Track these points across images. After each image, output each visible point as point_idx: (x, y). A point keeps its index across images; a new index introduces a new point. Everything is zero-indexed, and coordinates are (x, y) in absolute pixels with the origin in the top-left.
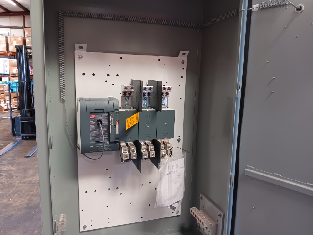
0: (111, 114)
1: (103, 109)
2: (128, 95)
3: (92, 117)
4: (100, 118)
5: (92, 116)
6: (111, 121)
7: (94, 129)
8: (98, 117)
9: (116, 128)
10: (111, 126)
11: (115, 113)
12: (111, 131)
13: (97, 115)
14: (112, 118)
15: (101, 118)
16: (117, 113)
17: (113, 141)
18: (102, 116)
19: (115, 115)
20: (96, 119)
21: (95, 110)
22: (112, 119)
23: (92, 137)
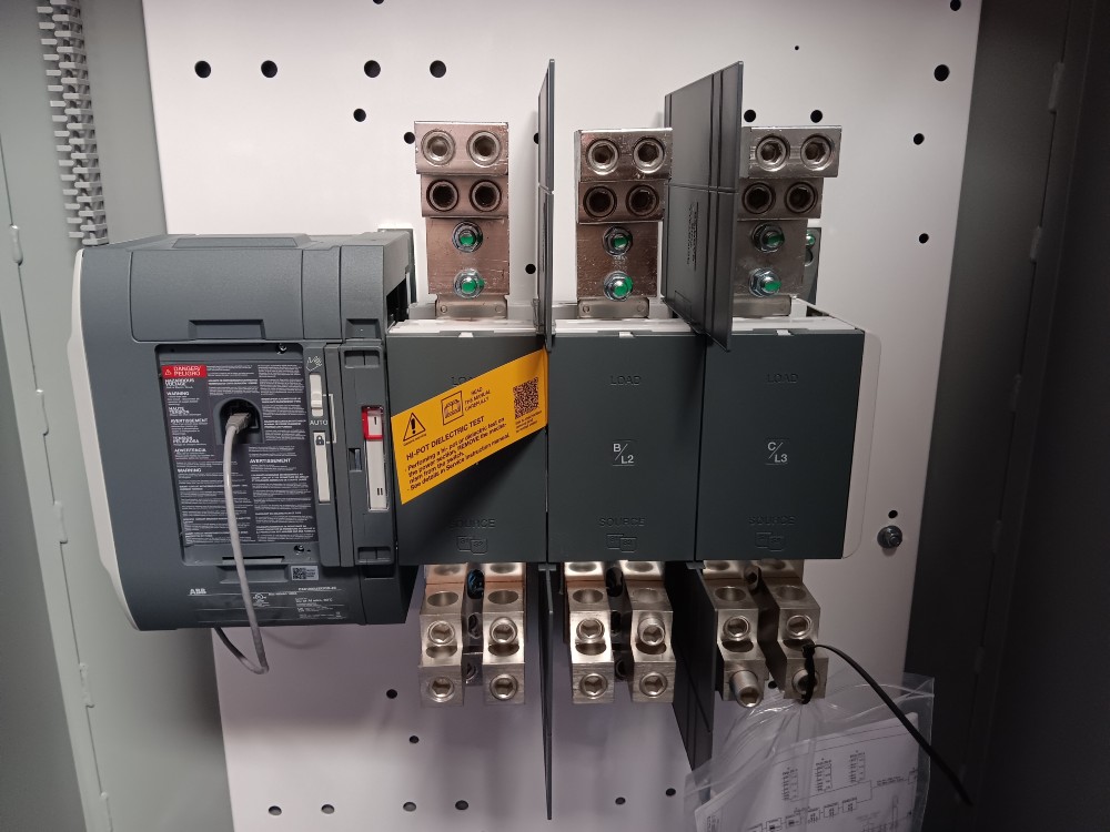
0: (318, 361)
1: (259, 322)
2: (464, 206)
3: (182, 382)
4: (239, 391)
5: (178, 371)
6: (318, 413)
7: (204, 470)
8: (227, 381)
9: (363, 464)
10: (321, 454)
11: (348, 353)
12: (324, 493)
13: (218, 366)
14: (326, 390)
15: (249, 390)
16: (363, 353)
17: (347, 562)
18: (255, 369)
19: (353, 365)
20: (213, 392)
21: (196, 322)
22: (327, 401)
23: (196, 527)
